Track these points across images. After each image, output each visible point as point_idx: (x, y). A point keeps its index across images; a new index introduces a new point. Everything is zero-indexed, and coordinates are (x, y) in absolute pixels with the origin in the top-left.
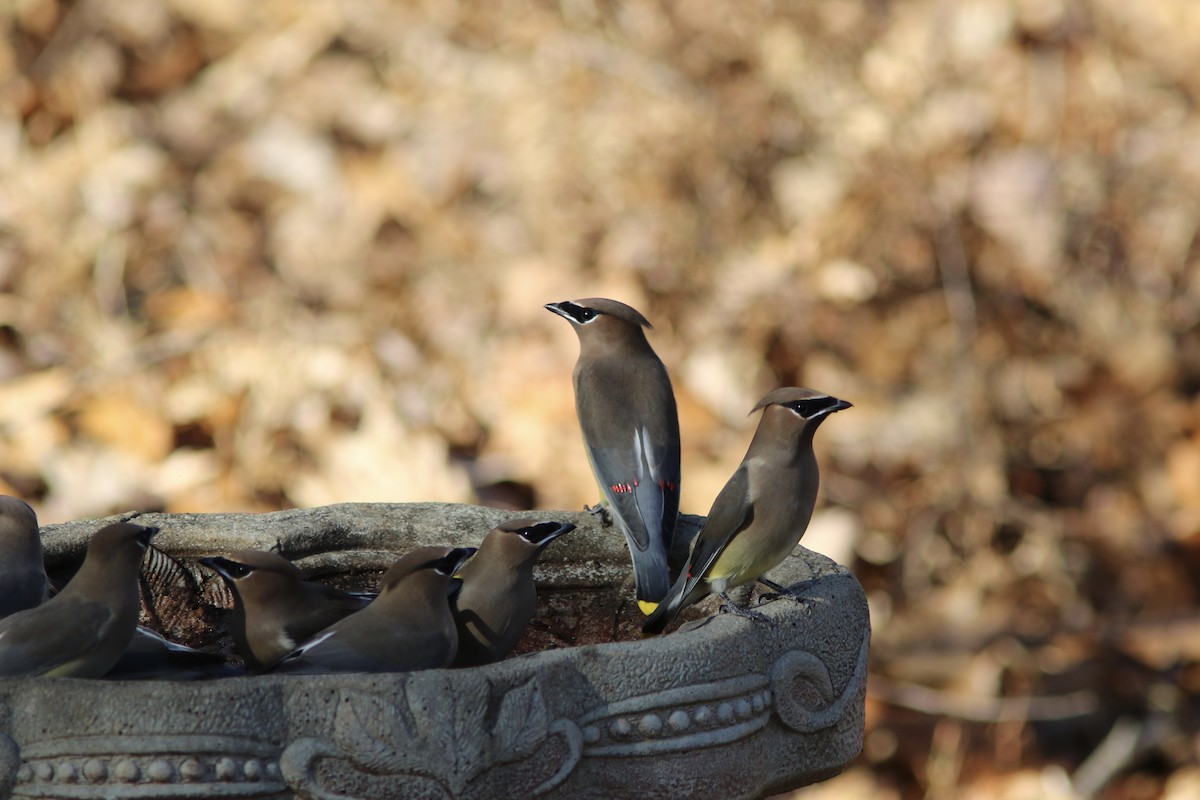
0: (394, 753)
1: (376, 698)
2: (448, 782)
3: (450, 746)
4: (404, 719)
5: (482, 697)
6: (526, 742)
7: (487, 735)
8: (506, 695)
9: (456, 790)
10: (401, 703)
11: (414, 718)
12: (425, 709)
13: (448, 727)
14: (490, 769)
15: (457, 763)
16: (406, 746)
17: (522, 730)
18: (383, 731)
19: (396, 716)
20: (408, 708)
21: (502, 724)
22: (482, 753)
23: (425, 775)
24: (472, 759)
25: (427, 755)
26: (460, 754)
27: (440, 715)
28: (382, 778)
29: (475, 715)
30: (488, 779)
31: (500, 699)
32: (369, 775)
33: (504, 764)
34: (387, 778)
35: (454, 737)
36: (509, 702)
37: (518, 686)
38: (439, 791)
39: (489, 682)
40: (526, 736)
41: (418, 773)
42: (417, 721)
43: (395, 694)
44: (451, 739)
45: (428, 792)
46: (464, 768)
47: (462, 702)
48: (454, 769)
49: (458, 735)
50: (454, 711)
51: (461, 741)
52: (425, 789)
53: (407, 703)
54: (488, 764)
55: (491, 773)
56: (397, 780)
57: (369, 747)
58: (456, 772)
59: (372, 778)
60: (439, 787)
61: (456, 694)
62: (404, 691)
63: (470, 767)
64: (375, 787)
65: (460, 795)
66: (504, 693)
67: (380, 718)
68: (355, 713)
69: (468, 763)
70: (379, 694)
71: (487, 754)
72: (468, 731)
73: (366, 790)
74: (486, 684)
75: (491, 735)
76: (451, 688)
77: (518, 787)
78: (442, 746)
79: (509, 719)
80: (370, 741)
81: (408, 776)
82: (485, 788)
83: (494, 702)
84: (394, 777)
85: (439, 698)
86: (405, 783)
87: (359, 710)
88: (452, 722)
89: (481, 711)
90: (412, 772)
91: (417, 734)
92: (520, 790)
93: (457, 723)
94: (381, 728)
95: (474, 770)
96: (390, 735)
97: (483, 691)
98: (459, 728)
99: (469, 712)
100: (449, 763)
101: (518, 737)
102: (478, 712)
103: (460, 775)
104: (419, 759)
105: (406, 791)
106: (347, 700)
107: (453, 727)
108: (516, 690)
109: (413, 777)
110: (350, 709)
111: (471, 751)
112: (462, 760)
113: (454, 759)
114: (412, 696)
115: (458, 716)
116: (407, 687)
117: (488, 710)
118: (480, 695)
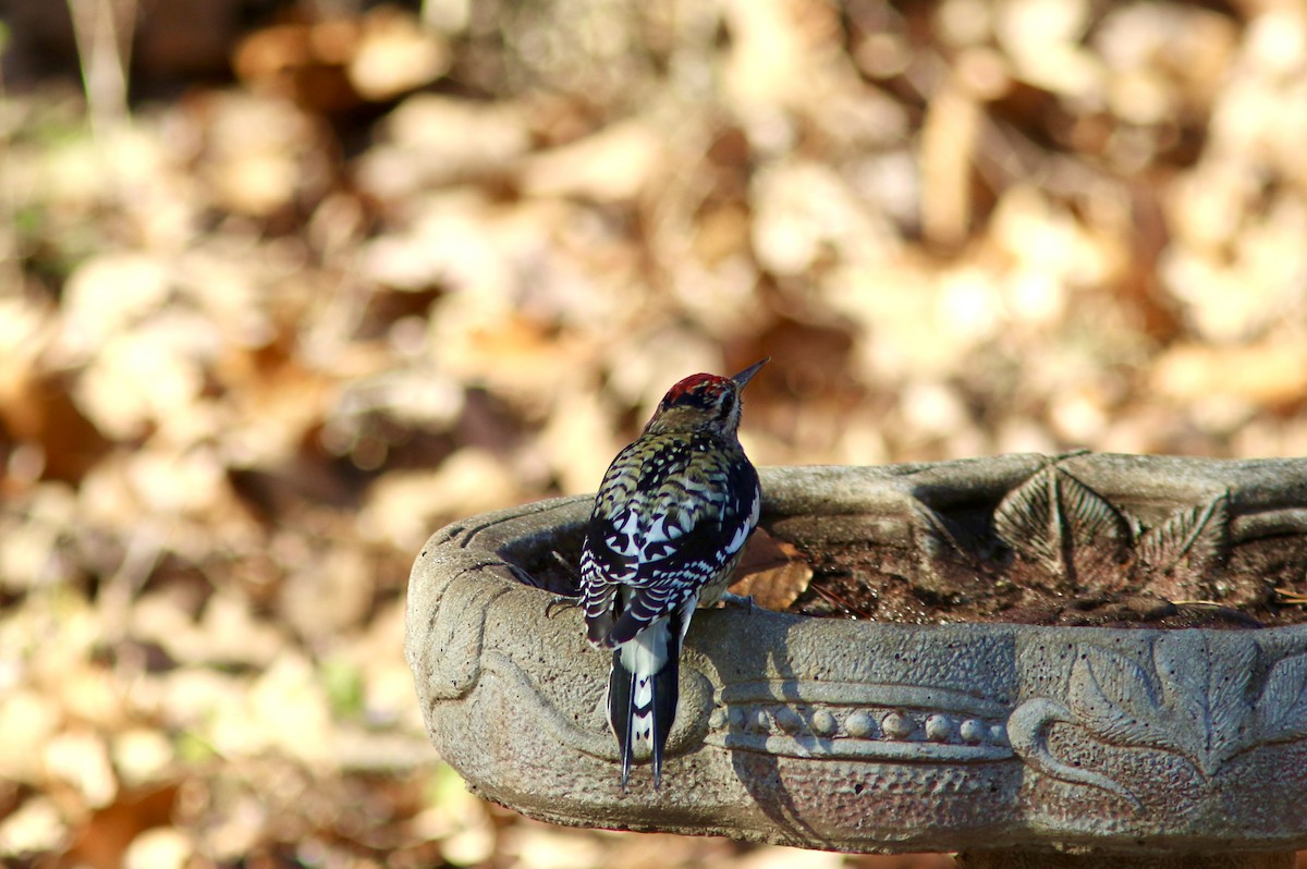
0: (1134, 722)
1: (1116, 656)
2: (1198, 761)
3: (1200, 718)
4: (1148, 683)
5: (1245, 664)
6: (1298, 720)
7: (1249, 708)
8: (1277, 664)
9: (1208, 771)
10: (1146, 663)
11: (1160, 683)
12: (1173, 672)
13: (1199, 696)
14: (1251, 748)
15: (1209, 737)
16: (1148, 714)
17: (1294, 706)
18: (1122, 694)
19: (1137, 678)
20: (1154, 670)
21: (1268, 697)
22: (1241, 729)
23: (1171, 750)
24: (1227, 736)
25: (1173, 726)
26: (1213, 727)
27: (1190, 681)
28: (1120, 751)
29: (1233, 683)
30: (1249, 760)
31: (1269, 668)
32: (1107, 746)
33: (1270, 743)
34: (1126, 750)
35: (1207, 708)
36: (1279, 671)
37: (1294, 655)
38: (1187, 769)
39: (1257, 646)
40: (1299, 713)
41: (1162, 747)
42: (1164, 686)
43: (1140, 653)
44: (1201, 711)
45: (1174, 770)
46: (1217, 745)
47: (1219, 667)
48: (1205, 745)
49: (1212, 706)
50: (1208, 677)
51: (1216, 712)
52: (1170, 767)
53: (1153, 663)
54: (1248, 742)
55: (1254, 753)
56: (1137, 753)
57: (1105, 713)
58: (1207, 749)
59: (1109, 749)
60: (1187, 764)
61: (1212, 659)
62: (1152, 649)
63: (1225, 744)
64: (1111, 761)
65: (1213, 776)
66: (1274, 662)
67: (1119, 680)
68: (1091, 672)
69: (1222, 739)
70: (1121, 651)
71: (1247, 731)
72: (1225, 702)
73: (1102, 764)
74: (1253, 648)
75: (1253, 708)
76: (1208, 650)
77: (1288, 772)
78: (1190, 716)
79: (1277, 692)
80: (1106, 705)
81: (1150, 750)
82: (1244, 770)
83: (1260, 670)
84: (1134, 749)
85: (1191, 661)
86: (1147, 757)
87: (1095, 669)
88: (1205, 690)
89: (1243, 679)
90: (1154, 745)
91: (1163, 701)
92: (1291, 776)
93: (1211, 691)
94: (1120, 692)
95: (1230, 748)
96: (1129, 701)
97: (1248, 656)
98: (1212, 698)
99: (1227, 679)
100: (1199, 737)
101: (1288, 713)
102: (1238, 680)
103: (1212, 752)
104: (1163, 730)
105: (1148, 767)
106: (1084, 657)
107: (1206, 695)
108: (1291, 659)
109: (1156, 752)
110: (1087, 667)
111: (1225, 725)
112: (1215, 734)
113: (1205, 733)
114: (1158, 657)
115: (1213, 684)
116: (1156, 646)
117: (1252, 679)
118: (1242, 661)
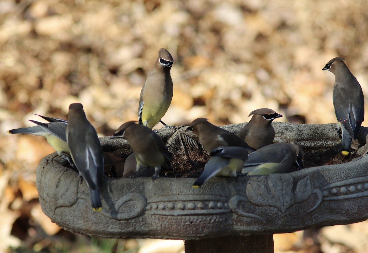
0: (264, 200)
1: (258, 183)
2: (281, 209)
3: (281, 197)
4: (267, 189)
5: (291, 182)
6: (305, 196)
7: (293, 194)
8: (299, 181)
9: (283, 211)
10: (266, 184)
11: (270, 189)
12: (273, 186)
13: (281, 191)
14: (294, 204)
15: (283, 203)
16: (268, 197)
17: (304, 192)
18: (261, 193)
19: (264, 188)
20: (268, 186)
21: (297, 191)
22: (291, 199)
23: (274, 206)
24: (288, 201)
25: (274, 200)
26: (284, 200)
27: (278, 188)
28: (260, 207)
29: (289, 188)
30: (293, 208)
31: (297, 183)
32: (256, 207)
33: (298, 203)
34: (262, 207)
35: (283, 195)
36: (300, 183)
37: (302, 179)
38: (278, 211)
39: (293, 177)
40: (305, 194)
41: (272, 206)
42: (271, 190)
43: (264, 181)
44: (281, 195)
45: (275, 212)
46: (286, 204)
47: (285, 183)
48: (283, 205)
49: (284, 194)
50: (283, 186)
51: (285, 196)
52: (274, 211)
53: (268, 184)
54: (293, 203)
55: (294, 206)
56: (265, 208)
57: (256, 198)
58: (283, 206)
59: (257, 208)
60: (278, 210)
61: (283, 181)
62: (267, 180)
63: (288, 204)
64: (258, 210)
65: (285, 212)
66: (298, 181)
67: (260, 189)
68: (252, 187)
69: (287, 203)
70: (259, 181)
71: (293, 200)
72: (287, 193)
73: (255, 211)
74: (293, 178)
75: (294, 194)
76: (282, 179)
77: (303, 210)
78: (279, 197)
79: (299, 189)
80: (256, 196)
81: (268, 207)
82: (292, 210)
83: (295, 184)
84: (264, 207)
85: (278, 182)
86: (268, 209)
87: (253, 186)
88: (282, 190)
89: (291, 186)
90: (269, 206)
91: (271, 194)
92: (303, 211)
93: (284, 190)
94: (260, 192)
95: (289, 205)
96: (263, 194)
97: (292, 180)
98: (284, 192)
99: (287, 187)
100: (281, 203)
101: (302, 194)
102: (290, 187)
103: (284, 206)
104: (272, 201)
105: (268, 211)
106: (249, 183)
107: (282, 191)
108: (302, 180)
109: (270, 207)
110: (250, 186)
111: (288, 199)
112: (285, 202)
113: (283, 202)
114: (269, 182)
115: (284, 188)
116: (268, 179)
117: (293, 186)
118: (291, 181)
